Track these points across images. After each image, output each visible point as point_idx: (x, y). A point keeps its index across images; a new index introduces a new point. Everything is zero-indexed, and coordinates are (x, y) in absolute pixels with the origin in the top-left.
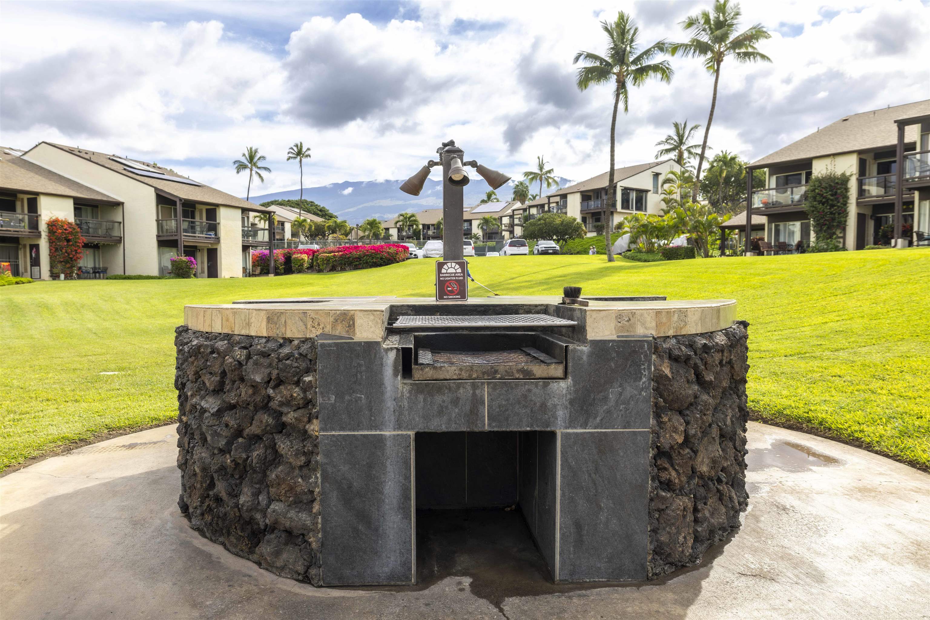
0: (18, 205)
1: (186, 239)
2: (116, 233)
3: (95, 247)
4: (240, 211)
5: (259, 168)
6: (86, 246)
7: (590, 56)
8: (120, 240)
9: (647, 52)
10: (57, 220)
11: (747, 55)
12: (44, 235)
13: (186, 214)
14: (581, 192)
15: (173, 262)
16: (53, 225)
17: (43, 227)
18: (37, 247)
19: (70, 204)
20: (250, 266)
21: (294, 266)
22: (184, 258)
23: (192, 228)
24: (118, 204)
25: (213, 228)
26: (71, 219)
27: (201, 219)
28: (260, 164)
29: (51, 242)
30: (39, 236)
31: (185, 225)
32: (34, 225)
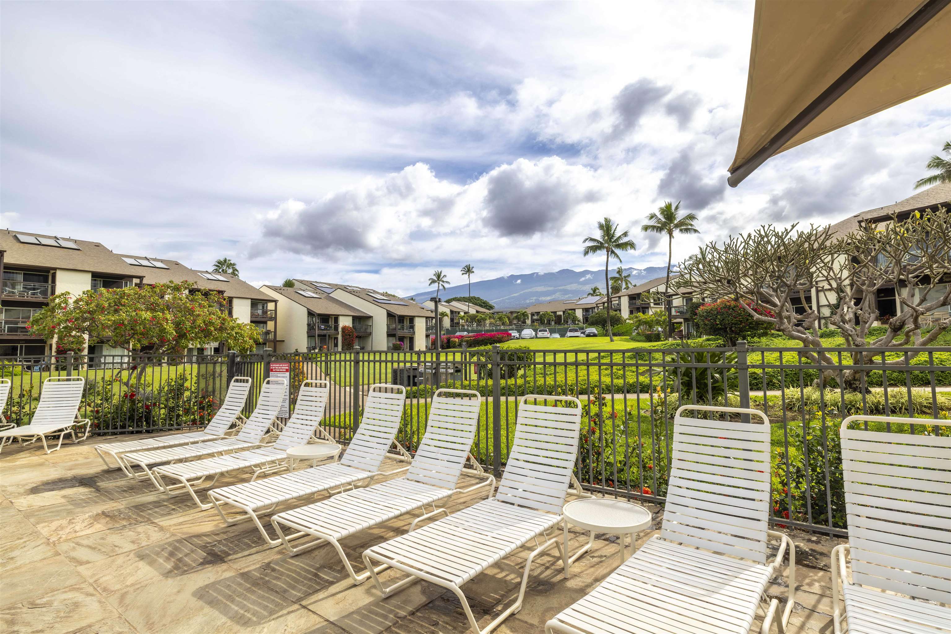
0: (330, 320)
1: (400, 333)
2: (368, 331)
3: (359, 337)
4: (424, 319)
5: (443, 282)
6: (357, 337)
7: (592, 240)
8: (370, 334)
9: (620, 237)
10: (345, 327)
11: (687, 230)
12: (340, 333)
13: (400, 322)
14: (629, 295)
15: (394, 344)
16: (344, 328)
17: (340, 330)
18: (337, 338)
19: (350, 319)
20: (430, 345)
21: (451, 345)
22: (398, 343)
23: (403, 328)
24: (371, 317)
25: (412, 327)
26: (351, 326)
27: (407, 323)
28: (444, 279)
29: (343, 336)
30: (338, 334)
31: (399, 327)
32: (336, 328)
